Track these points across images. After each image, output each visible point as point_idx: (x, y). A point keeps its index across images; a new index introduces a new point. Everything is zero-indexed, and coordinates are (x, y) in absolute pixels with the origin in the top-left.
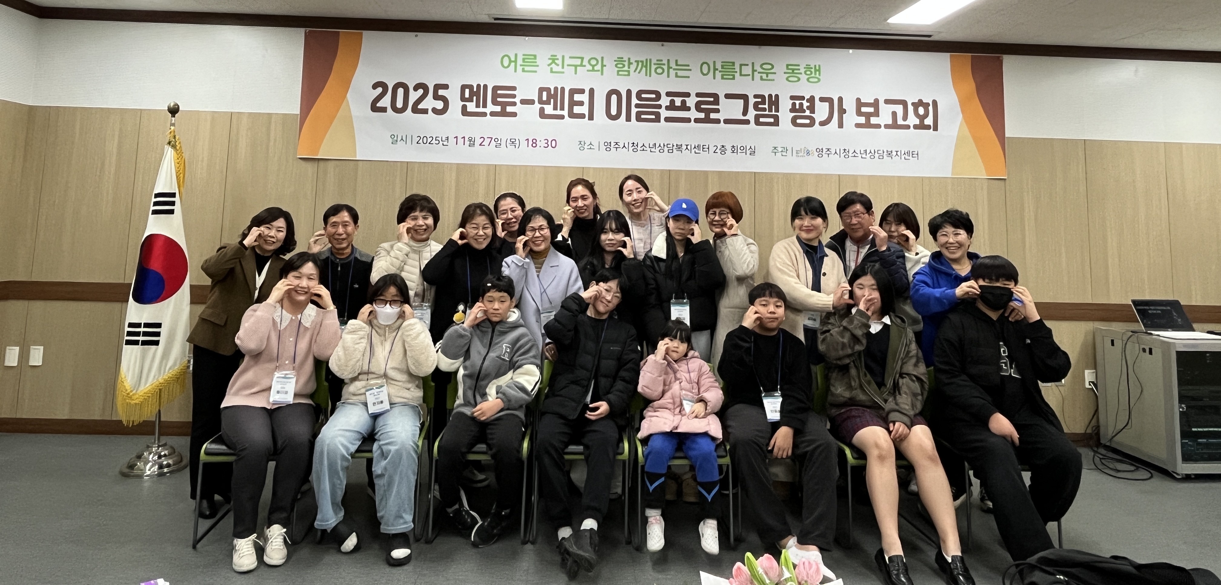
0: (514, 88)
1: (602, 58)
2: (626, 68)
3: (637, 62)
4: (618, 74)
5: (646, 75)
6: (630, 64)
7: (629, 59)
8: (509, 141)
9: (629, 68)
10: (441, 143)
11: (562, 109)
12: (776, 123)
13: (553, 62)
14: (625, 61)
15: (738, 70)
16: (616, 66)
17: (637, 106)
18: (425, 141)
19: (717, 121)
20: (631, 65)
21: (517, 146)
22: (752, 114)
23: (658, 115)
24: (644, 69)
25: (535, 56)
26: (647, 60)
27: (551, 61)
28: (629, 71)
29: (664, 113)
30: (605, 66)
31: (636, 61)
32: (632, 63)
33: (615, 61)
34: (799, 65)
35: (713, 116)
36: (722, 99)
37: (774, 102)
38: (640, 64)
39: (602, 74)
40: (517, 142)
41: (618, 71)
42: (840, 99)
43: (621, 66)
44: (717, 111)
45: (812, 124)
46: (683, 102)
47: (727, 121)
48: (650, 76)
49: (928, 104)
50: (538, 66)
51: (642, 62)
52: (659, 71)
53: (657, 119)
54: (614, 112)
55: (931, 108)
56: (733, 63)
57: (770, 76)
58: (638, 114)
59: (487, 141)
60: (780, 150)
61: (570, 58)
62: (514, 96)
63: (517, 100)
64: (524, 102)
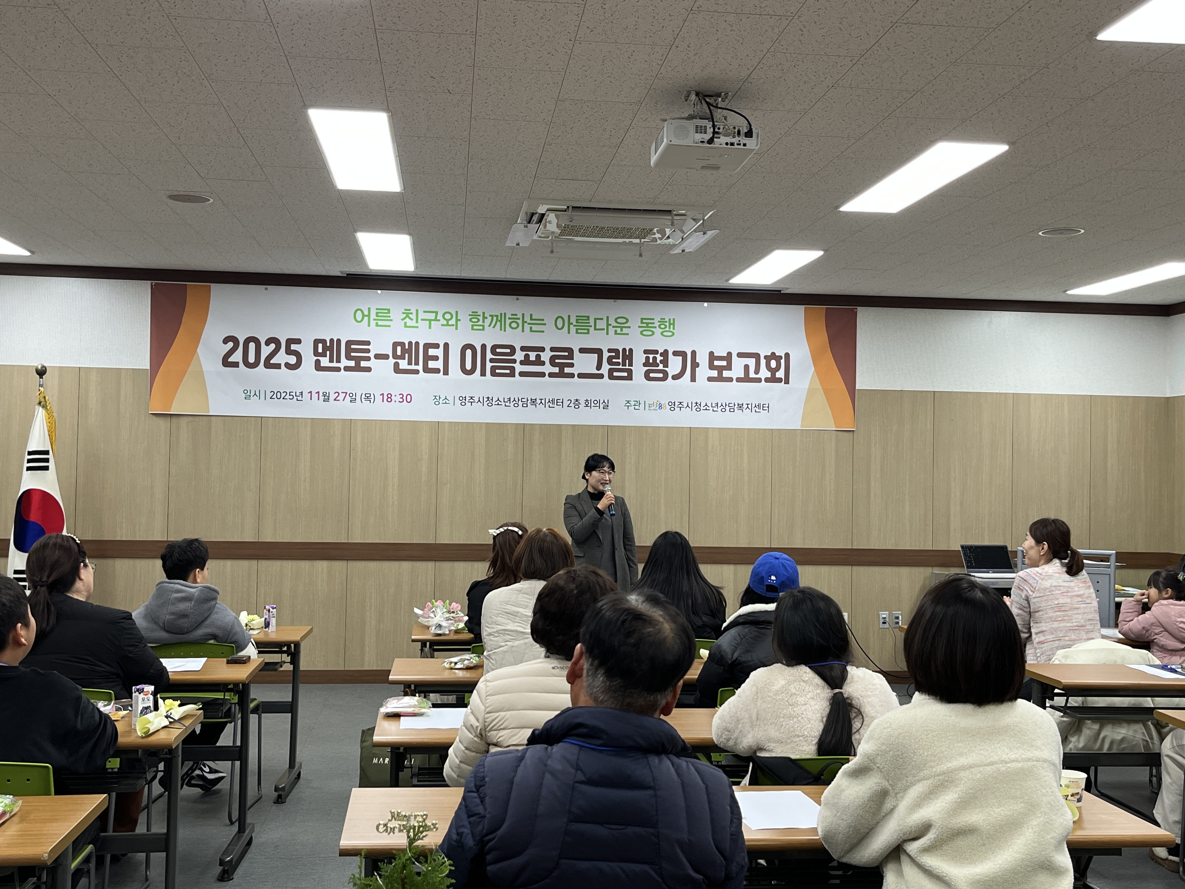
0: (368, 343)
1: (457, 312)
2: (481, 323)
3: (492, 316)
4: (473, 329)
5: (501, 330)
6: (484, 318)
7: (484, 313)
8: (363, 396)
9: (483, 322)
10: (295, 398)
11: (417, 364)
12: (630, 377)
13: (407, 316)
14: (480, 316)
15: (592, 323)
16: (470, 320)
17: (491, 361)
18: (279, 397)
19: (572, 376)
20: (486, 320)
21: (372, 401)
22: (606, 368)
23: (513, 369)
24: (499, 323)
25: (389, 310)
26: (501, 314)
27: (405, 315)
28: (483, 326)
29: (519, 368)
30: (460, 320)
31: (490, 316)
32: (486, 318)
33: (470, 315)
34: (653, 319)
35: (567, 370)
36: (576, 353)
37: (628, 356)
38: (495, 318)
39: (457, 329)
40: (372, 396)
41: (473, 326)
42: (694, 353)
43: (476, 320)
44: (572, 365)
45: (665, 378)
46: (538, 357)
47: (581, 376)
48: (505, 331)
49: (781, 357)
50: (392, 320)
51: (497, 316)
52: (514, 325)
53: (512, 374)
54: (469, 366)
55: (783, 361)
56: (588, 317)
57: (625, 331)
58: (493, 369)
59: (342, 396)
60: (633, 403)
61: (424, 312)
62: (368, 351)
63: (371, 355)
64: (378, 357)
